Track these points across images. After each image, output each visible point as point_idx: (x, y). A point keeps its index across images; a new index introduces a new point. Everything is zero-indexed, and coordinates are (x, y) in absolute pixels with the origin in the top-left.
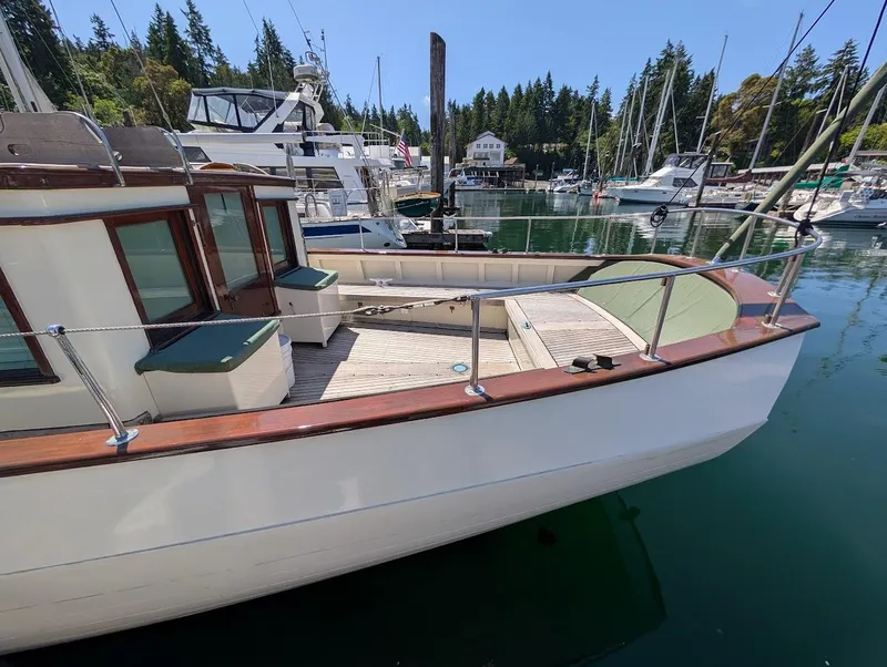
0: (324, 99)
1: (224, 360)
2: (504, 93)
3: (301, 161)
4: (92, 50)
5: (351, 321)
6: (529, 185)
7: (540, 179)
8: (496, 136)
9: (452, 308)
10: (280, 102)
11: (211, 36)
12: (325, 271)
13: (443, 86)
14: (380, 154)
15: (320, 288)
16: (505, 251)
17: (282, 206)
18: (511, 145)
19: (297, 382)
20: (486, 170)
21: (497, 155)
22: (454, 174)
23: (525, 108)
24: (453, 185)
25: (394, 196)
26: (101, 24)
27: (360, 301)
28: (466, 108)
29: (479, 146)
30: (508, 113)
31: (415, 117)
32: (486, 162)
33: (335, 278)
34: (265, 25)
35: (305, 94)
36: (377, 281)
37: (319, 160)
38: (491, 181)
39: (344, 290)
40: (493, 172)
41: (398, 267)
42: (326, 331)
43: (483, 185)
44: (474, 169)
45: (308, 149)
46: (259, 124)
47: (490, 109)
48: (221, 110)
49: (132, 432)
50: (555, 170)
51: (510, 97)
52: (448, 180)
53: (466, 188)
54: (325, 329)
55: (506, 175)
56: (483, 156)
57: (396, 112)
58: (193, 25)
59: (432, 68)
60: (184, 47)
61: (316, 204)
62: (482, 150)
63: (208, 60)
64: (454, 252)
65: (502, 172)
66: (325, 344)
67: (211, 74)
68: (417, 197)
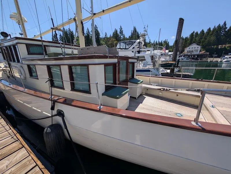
0: (145, 41)
1: (117, 96)
2: (203, 31)
3: (137, 55)
4: (104, 38)
5: (144, 93)
6: (209, 60)
7: (215, 57)
8: (197, 45)
9: (177, 95)
10: (135, 42)
11: (123, 32)
12: (140, 80)
13: (181, 31)
14: (158, 52)
15: (139, 84)
16: (202, 79)
17: (133, 64)
18: (203, 47)
19: (129, 106)
20: (191, 55)
21: (197, 51)
22: (179, 57)
23: (212, 34)
24: (179, 60)
25: (160, 63)
26: (106, 34)
27: (147, 89)
28: (186, 38)
29: (189, 48)
30: (203, 37)
31: (168, 42)
32: (192, 53)
33: (142, 82)
34: (134, 27)
35: (140, 40)
36: (153, 84)
37: (141, 54)
38: (193, 59)
39: (144, 85)
40: (194, 55)
41: (160, 81)
42: (138, 95)
43: (190, 60)
44: (187, 55)
45: (139, 52)
46: (129, 48)
47: (196, 36)
48: (123, 45)
49: (102, 107)
50: (224, 54)
51: (205, 32)
52: (178, 58)
53: (183, 61)
54: (138, 94)
55: (200, 56)
56: (191, 51)
57: (163, 42)
58: (120, 30)
59: (178, 27)
60: (118, 35)
61: (139, 64)
62: (191, 49)
63: (122, 37)
64: (180, 78)
65: (198, 56)
66: (137, 98)
67: (122, 39)
68: (167, 63)
